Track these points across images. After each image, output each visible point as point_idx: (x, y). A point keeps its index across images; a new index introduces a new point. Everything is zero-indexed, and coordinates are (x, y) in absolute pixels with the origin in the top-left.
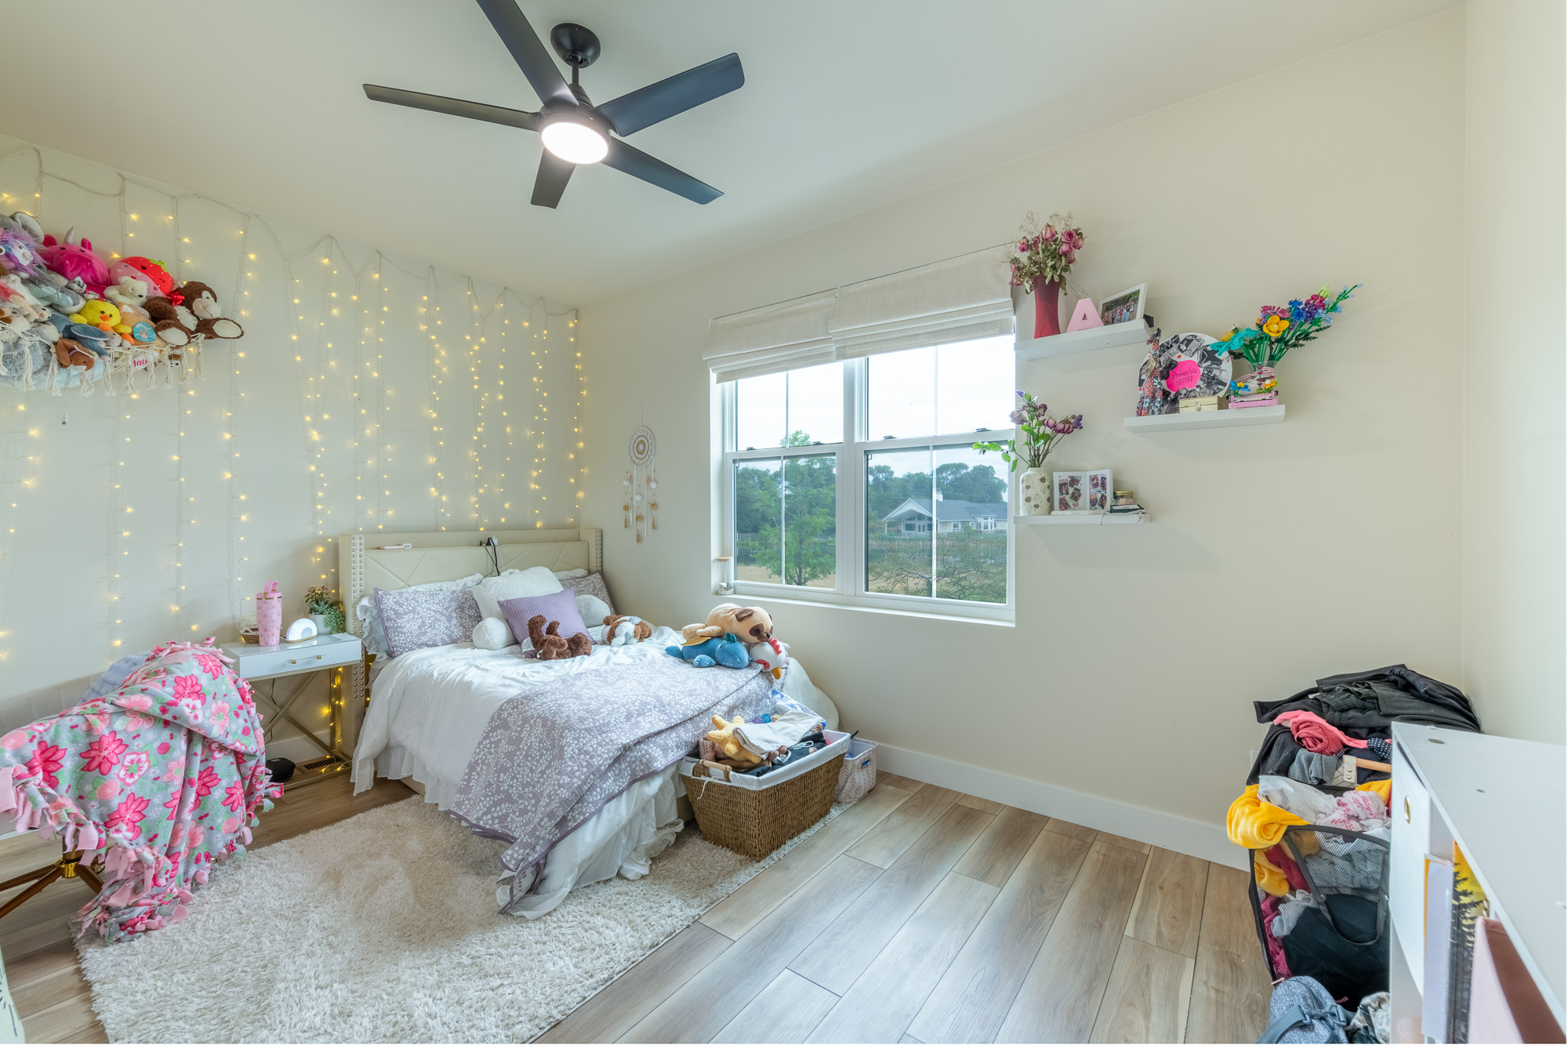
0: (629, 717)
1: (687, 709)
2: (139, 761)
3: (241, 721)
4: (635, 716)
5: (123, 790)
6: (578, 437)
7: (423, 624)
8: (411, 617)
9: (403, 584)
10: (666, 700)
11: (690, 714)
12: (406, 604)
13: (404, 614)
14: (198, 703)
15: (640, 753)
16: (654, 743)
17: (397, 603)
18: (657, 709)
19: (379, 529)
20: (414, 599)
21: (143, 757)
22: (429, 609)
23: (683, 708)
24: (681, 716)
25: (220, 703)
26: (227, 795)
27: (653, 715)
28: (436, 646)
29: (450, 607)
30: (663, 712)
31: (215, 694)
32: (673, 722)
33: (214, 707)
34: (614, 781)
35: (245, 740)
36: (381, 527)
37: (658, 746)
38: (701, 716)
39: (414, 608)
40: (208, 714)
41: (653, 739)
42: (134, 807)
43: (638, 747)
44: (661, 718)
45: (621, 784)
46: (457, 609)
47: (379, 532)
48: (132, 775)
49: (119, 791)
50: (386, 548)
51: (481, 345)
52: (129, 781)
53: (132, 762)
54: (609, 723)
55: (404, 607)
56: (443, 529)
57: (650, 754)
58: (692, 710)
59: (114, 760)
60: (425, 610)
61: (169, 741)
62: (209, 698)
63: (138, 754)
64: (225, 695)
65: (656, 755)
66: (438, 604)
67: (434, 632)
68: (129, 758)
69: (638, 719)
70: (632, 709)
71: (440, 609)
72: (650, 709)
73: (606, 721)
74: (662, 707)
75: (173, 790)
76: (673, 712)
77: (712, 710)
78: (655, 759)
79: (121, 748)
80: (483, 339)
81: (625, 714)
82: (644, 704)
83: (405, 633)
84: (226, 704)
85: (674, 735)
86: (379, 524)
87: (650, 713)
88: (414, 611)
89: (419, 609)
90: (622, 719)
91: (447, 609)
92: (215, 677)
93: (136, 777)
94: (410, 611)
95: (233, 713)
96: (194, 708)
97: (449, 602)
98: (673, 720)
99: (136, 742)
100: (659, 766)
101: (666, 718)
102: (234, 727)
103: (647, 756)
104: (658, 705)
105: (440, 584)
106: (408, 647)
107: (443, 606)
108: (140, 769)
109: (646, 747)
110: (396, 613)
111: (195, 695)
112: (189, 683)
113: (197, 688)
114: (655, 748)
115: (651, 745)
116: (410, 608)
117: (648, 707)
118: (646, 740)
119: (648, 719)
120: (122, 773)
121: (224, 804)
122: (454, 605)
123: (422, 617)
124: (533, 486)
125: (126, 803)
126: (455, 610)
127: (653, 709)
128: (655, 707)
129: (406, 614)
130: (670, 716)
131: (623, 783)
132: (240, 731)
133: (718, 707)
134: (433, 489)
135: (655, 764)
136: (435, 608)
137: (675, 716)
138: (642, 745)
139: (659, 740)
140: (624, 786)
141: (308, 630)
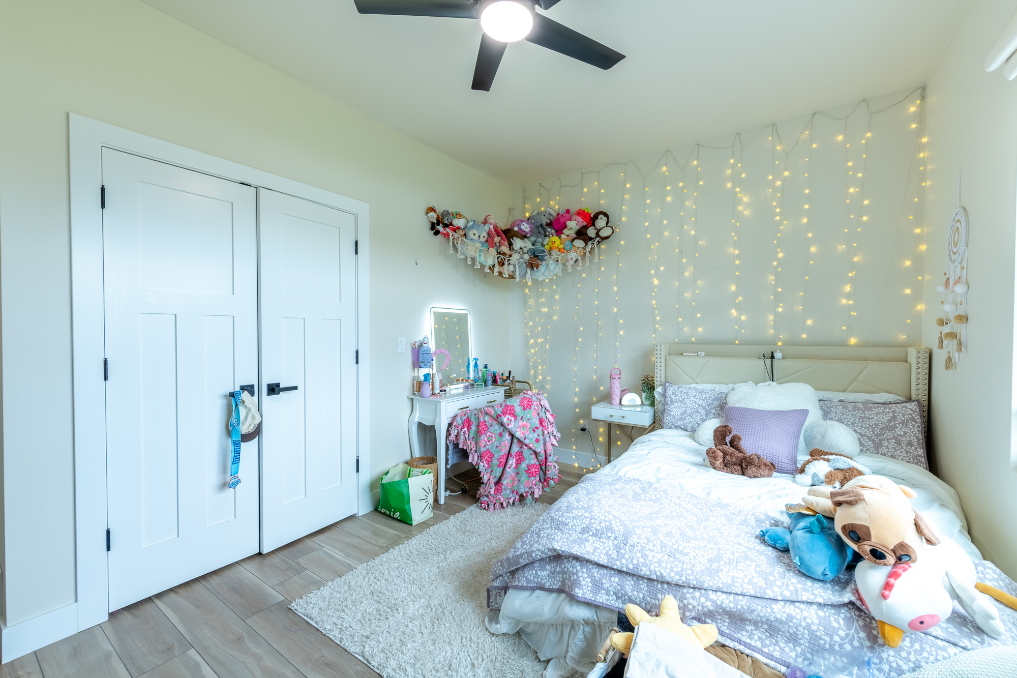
0: (584, 531)
1: (644, 565)
2: (492, 436)
3: (536, 435)
4: (591, 533)
5: (485, 446)
6: (920, 239)
7: (685, 412)
8: (679, 405)
9: (692, 381)
10: (633, 540)
11: (644, 571)
12: (679, 395)
13: (675, 402)
14: (513, 419)
15: (571, 569)
16: (589, 571)
17: (674, 393)
18: (616, 542)
19: (692, 341)
20: (686, 393)
21: (493, 435)
22: (695, 402)
23: (642, 560)
24: (631, 566)
25: (525, 422)
26: (528, 469)
27: (606, 545)
28: (686, 431)
29: (713, 404)
30: (618, 548)
31: (522, 417)
32: (618, 565)
33: (521, 423)
34: (548, 575)
35: (536, 445)
36: (693, 339)
37: (592, 577)
38: (666, 586)
39: (684, 399)
40: (516, 425)
41: (590, 567)
42: (489, 455)
43: (574, 562)
44: (610, 552)
45: (552, 584)
46: (718, 407)
47: (692, 343)
48: (489, 441)
49: (484, 445)
50: (684, 354)
51: (784, 180)
52: (488, 443)
53: (490, 436)
54: (567, 524)
55: (677, 397)
56: (737, 342)
57: (578, 577)
58: (650, 570)
59: (483, 432)
60: (692, 403)
61: (502, 432)
62: (519, 418)
63: (492, 433)
64: (529, 419)
65: (583, 583)
66: (704, 400)
67: (691, 420)
68: (489, 433)
69: (590, 538)
70: (594, 525)
71: (704, 404)
72: (609, 537)
73: (567, 521)
74: (623, 542)
75: (501, 454)
76: (627, 556)
77: (685, 591)
78: (580, 586)
79: (487, 428)
80: (786, 173)
81: (585, 525)
82: (609, 529)
83: (671, 415)
84: (528, 424)
85: (617, 580)
86: (692, 338)
87: (605, 541)
88: (682, 401)
89: (687, 401)
90: (578, 529)
91: (709, 405)
92: (524, 409)
93: (491, 443)
94: (680, 401)
95: (531, 429)
96: (511, 421)
97: (713, 400)
98: (618, 563)
99: (491, 428)
100: (580, 595)
101: (615, 555)
102: (531, 436)
103: (575, 577)
104: (620, 538)
105: (714, 385)
106: (669, 426)
107: (707, 402)
108: (492, 440)
109: (579, 568)
110: (671, 400)
111: (512, 415)
112: (509, 408)
113: (513, 412)
114: (586, 575)
115: (585, 570)
116: (681, 399)
117: (609, 534)
118: (585, 562)
119: (598, 545)
120: (486, 439)
121: (526, 471)
122: (716, 403)
123: (686, 407)
124: (844, 301)
125: (486, 452)
126: (716, 407)
127: (612, 538)
128: (615, 538)
129: (677, 402)
130: (620, 556)
131: (554, 584)
132: (534, 440)
133: (697, 594)
134: (733, 311)
135: (577, 590)
136: (700, 402)
137: (624, 561)
138: (578, 564)
139: (597, 573)
140: (554, 587)
141: (633, 400)
